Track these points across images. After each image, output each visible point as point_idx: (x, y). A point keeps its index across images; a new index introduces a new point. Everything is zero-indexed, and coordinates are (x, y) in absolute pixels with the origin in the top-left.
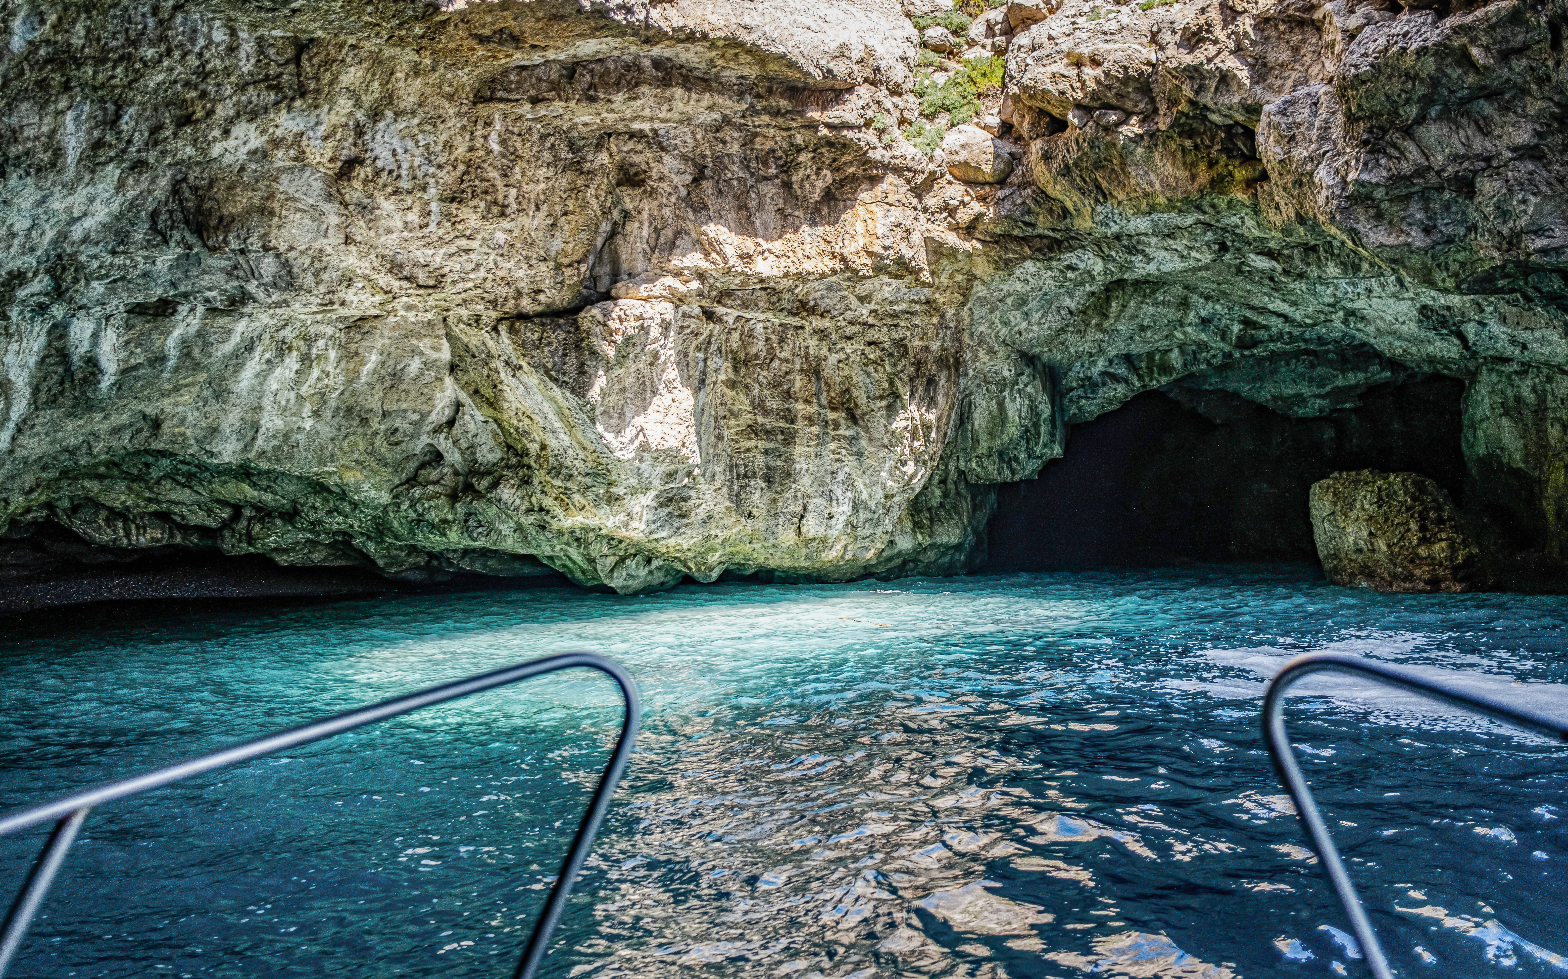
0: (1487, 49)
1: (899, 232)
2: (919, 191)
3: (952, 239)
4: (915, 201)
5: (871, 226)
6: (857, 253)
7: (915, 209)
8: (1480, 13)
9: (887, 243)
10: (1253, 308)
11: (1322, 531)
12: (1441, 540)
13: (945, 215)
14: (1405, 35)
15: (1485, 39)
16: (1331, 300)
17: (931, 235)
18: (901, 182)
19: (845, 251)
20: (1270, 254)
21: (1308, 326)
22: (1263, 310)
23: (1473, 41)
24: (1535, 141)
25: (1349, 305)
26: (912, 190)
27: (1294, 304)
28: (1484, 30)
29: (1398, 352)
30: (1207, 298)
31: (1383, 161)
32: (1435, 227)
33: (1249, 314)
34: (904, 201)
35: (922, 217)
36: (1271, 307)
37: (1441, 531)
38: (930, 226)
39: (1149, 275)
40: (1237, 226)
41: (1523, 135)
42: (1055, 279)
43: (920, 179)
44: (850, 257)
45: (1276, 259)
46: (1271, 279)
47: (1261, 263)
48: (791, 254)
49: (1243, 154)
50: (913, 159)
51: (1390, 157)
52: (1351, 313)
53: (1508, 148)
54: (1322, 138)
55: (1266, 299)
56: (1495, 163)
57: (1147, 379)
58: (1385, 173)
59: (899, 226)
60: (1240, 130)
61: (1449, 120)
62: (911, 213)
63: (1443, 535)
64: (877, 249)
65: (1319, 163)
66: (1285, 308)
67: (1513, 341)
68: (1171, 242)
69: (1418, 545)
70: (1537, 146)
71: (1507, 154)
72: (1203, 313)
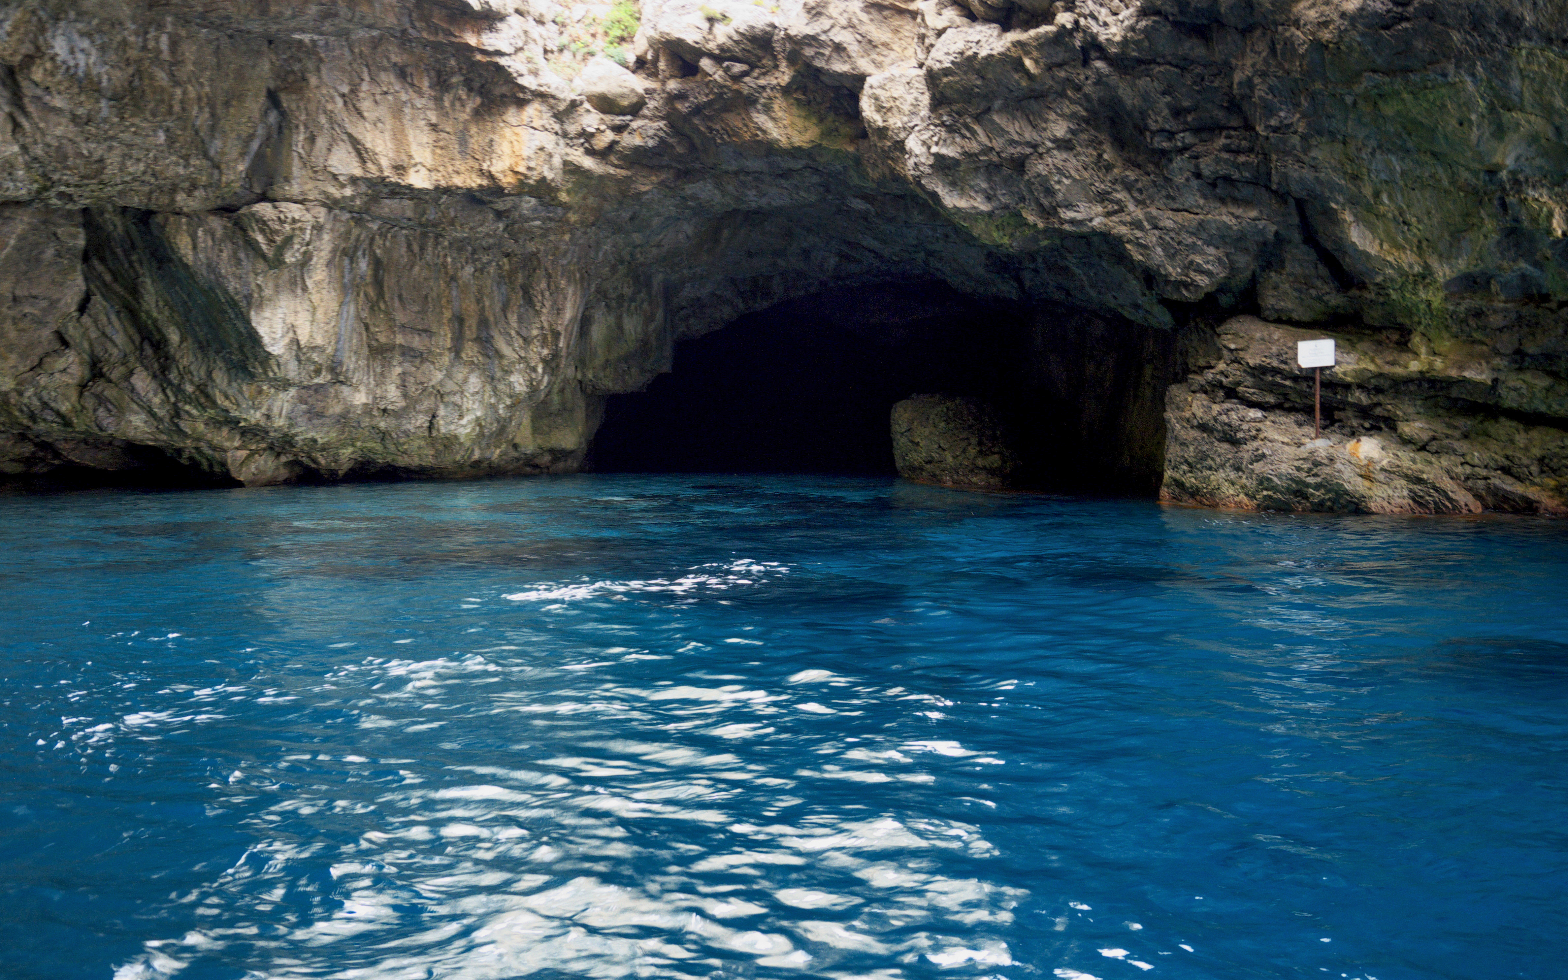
0: (1036, 61)
1: (543, 156)
2: (559, 117)
3: (588, 163)
4: (557, 127)
5: (516, 148)
6: (503, 172)
7: (556, 133)
8: (1032, 32)
9: (532, 164)
10: (849, 243)
11: (901, 443)
12: (994, 453)
13: (582, 141)
14: (978, 42)
15: (1035, 54)
16: (914, 242)
17: (569, 159)
18: (544, 108)
19: (493, 169)
20: (865, 198)
21: (895, 262)
22: (857, 246)
23: (1027, 53)
24: (1069, 136)
25: (929, 247)
26: (555, 116)
27: (884, 242)
28: (1035, 47)
29: (969, 290)
30: (809, 230)
31: (958, 140)
32: (995, 195)
33: (845, 248)
34: (548, 126)
35: (562, 142)
36: (865, 243)
37: (994, 446)
38: (569, 150)
39: (760, 207)
40: (840, 173)
41: (1060, 129)
42: (676, 206)
43: (562, 107)
44: (497, 175)
45: (872, 204)
46: (866, 219)
47: (858, 204)
48: (441, 169)
49: (848, 114)
50: (557, 88)
51: (964, 137)
52: (930, 253)
53: (1050, 140)
54: (913, 113)
55: (860, 236)
56: (1041, 150)
57: (751, 302)
58: (959, 150)
59: (542, 149)
60: (846, 92)
61: (1008, 112)
62: (553, 137)
63: (996, 450)
64: (522, 169)
65: (910, 133)
66: (875, 245)
67: (1059, 287)
68: (782, 181)
69: (976, 457)
70: (1070, 140)
71: (1049, 144)
72: (805, 245)
